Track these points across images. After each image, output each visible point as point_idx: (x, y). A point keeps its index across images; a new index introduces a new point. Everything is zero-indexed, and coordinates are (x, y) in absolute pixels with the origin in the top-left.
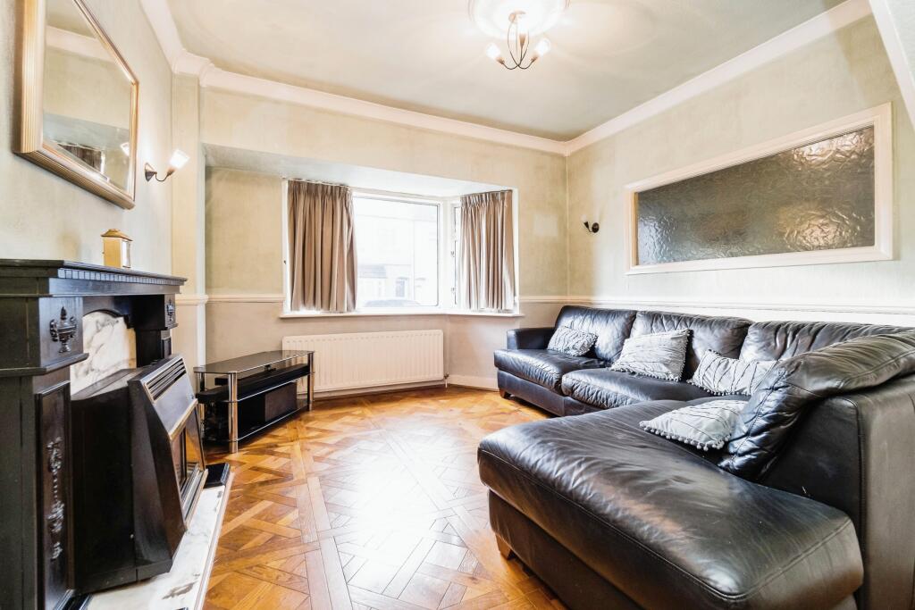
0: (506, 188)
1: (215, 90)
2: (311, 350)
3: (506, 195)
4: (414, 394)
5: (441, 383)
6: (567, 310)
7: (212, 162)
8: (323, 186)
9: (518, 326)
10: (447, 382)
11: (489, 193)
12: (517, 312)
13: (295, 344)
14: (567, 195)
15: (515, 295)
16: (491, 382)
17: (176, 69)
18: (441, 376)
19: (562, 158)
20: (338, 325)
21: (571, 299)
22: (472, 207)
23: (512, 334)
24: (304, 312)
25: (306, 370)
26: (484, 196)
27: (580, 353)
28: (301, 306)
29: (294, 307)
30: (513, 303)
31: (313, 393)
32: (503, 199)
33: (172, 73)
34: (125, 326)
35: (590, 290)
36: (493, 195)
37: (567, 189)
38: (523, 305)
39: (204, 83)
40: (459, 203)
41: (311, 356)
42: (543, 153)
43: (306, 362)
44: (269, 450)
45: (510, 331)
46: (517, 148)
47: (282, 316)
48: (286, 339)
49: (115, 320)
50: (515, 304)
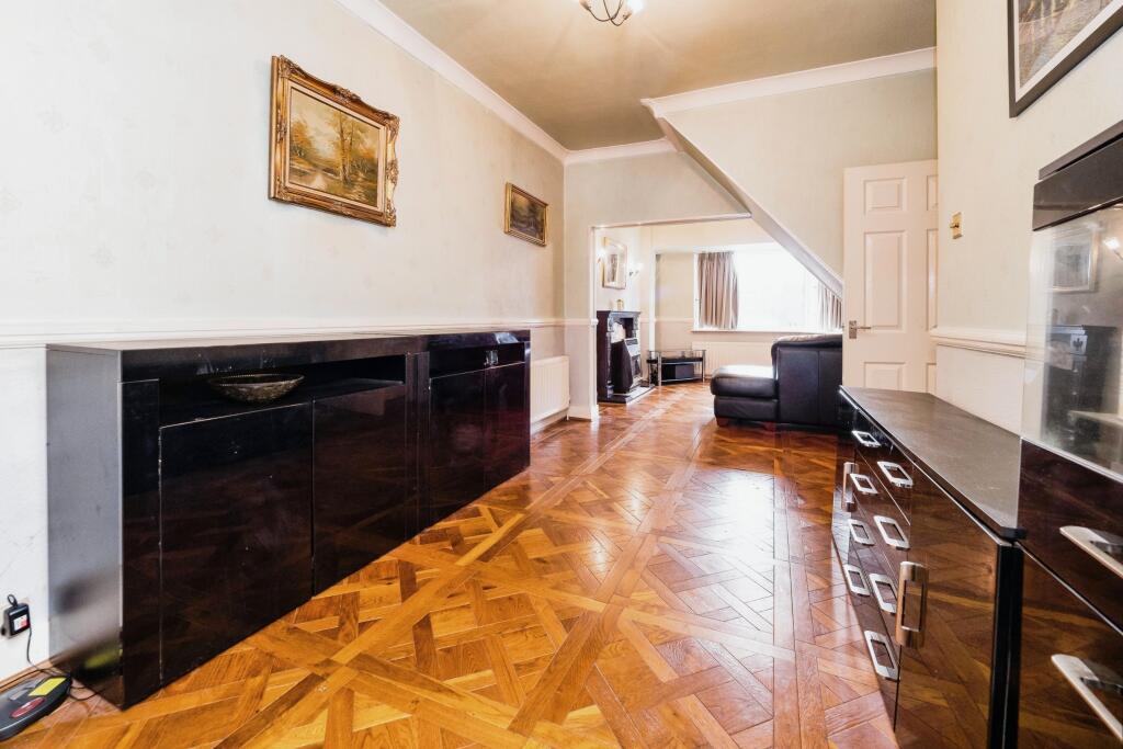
2: (704, 349)
7: (659, 252)
8: (710, 254)
13: (697, 347)
20: (724, 336)
24: (706, 328)
25: (701, 359)
28: (704, 325)
29: (701, 326)
31: (705, 375)
43: (701, 355)
47: (692, 330)
48: (694, 343)
49: (620, 325)
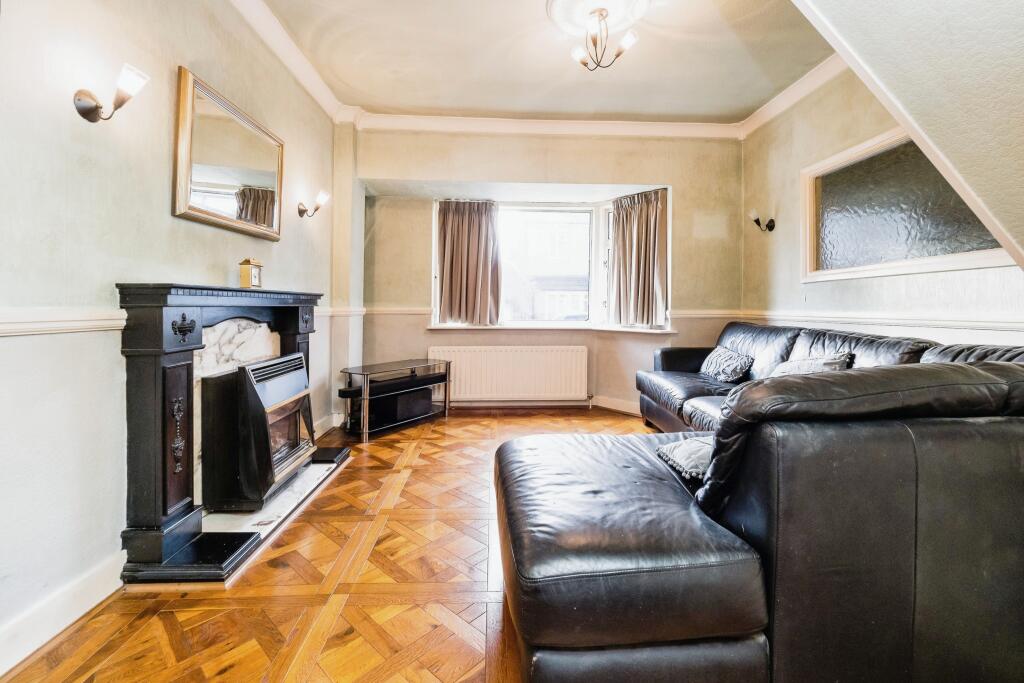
0: (658, 187)
1: (368, 131)
2: (448, 360)
3: (660, 195)
4: (551, 412)
5: (585, 404)
6: (733, 326)
7: (373, 192)
9: (668, 345)
10: (591, 403)
11: (641, 194)
12: (669, 329)
13: (438, 354)
14: (743, 185)
15: (667, 308)
16: (634, 407)
17: (337, 121)
18: (583, 395)
19: (737, 142)
20: (479, 337)
21: (741, 314)
22: (624, 210)
23: (658, 352)
25: (443, 378)
26: (634, 197)
27: (730, 379)
28: (448, 319)
29: (443, 319)
30: (663, 318)
31: (450, 402)
32: (657, 199)
33: (333, 124)
34: (269, 330)
35: (764, 302)
36: (645, 196)
37: (743, 179)
38: (675, 321)
39: (359, 128)
40: (611, 207)
41: (448, 365)
42: (708, 140)
43: (442, 371)
44: (391, 445)
45: (656, 350)
46: (672, 139)
47: (429, 327)
48: (431, 349)
49: (258, 325)
50: (666, 319)
